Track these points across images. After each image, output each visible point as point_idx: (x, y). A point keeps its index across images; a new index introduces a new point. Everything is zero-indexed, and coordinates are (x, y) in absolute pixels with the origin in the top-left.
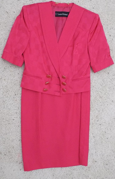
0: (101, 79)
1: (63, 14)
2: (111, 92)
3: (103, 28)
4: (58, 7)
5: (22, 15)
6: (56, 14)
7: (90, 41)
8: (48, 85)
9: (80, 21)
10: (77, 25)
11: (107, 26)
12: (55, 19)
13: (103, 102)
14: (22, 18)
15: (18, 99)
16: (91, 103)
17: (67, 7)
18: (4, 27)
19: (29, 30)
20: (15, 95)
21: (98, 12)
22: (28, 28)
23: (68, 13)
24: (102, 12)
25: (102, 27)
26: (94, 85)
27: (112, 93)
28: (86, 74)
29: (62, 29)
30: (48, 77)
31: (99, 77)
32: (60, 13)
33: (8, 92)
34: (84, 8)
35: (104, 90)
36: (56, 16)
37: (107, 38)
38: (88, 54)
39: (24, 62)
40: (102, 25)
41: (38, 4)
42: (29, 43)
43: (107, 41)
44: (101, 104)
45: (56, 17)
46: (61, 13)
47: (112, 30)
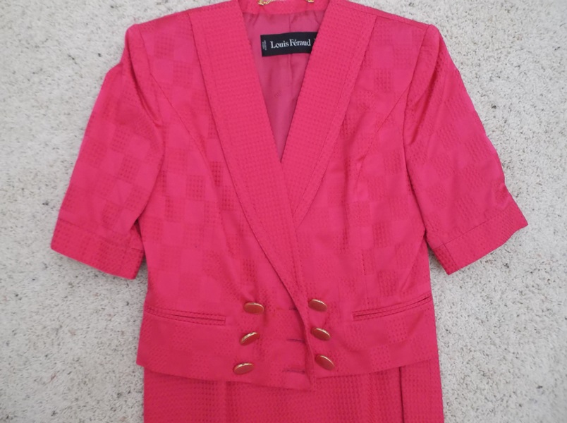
0: (479, 295)
1: (292, 43)
2: (527, 347)
3: (463, 77)
4: (271, 18)
5: (126, 67)
6: (265, 47)
7: (413, 140)
8: (251, 345)
9: (364, 60)
10: (353, 81)
11: (477, 69)
12: (261, 63)
13: (498, 396)
14: (127, 77)
15: (129, 412)
16: (445, 405)
17: (306, 13)
18: (63, 118)
19: (160, 123)
20: (119, 395)
21: (433, 16)
22: (153, 114)
23: (312, 36)
24: (450, 15)
25: (455, 75)
26: (449, 323)
27: (534, 349)
28: (412, 285)
29: (295, 102)
30: (251, 313)
31: (470, 284)
32: (278, 38)
33: (90, 385)
34: (376, 7)
35: (497, 341)
36: (264, 54)
37: (482, 119)
38: (411, 197)
39: (144, 257)
40: (457, 65)
41: (187, 13)
42: (161, 175)
43: (484, 131)
44: (490, 405)
45: (267, 58)
46: (285, 37)
47: (499, 81)
